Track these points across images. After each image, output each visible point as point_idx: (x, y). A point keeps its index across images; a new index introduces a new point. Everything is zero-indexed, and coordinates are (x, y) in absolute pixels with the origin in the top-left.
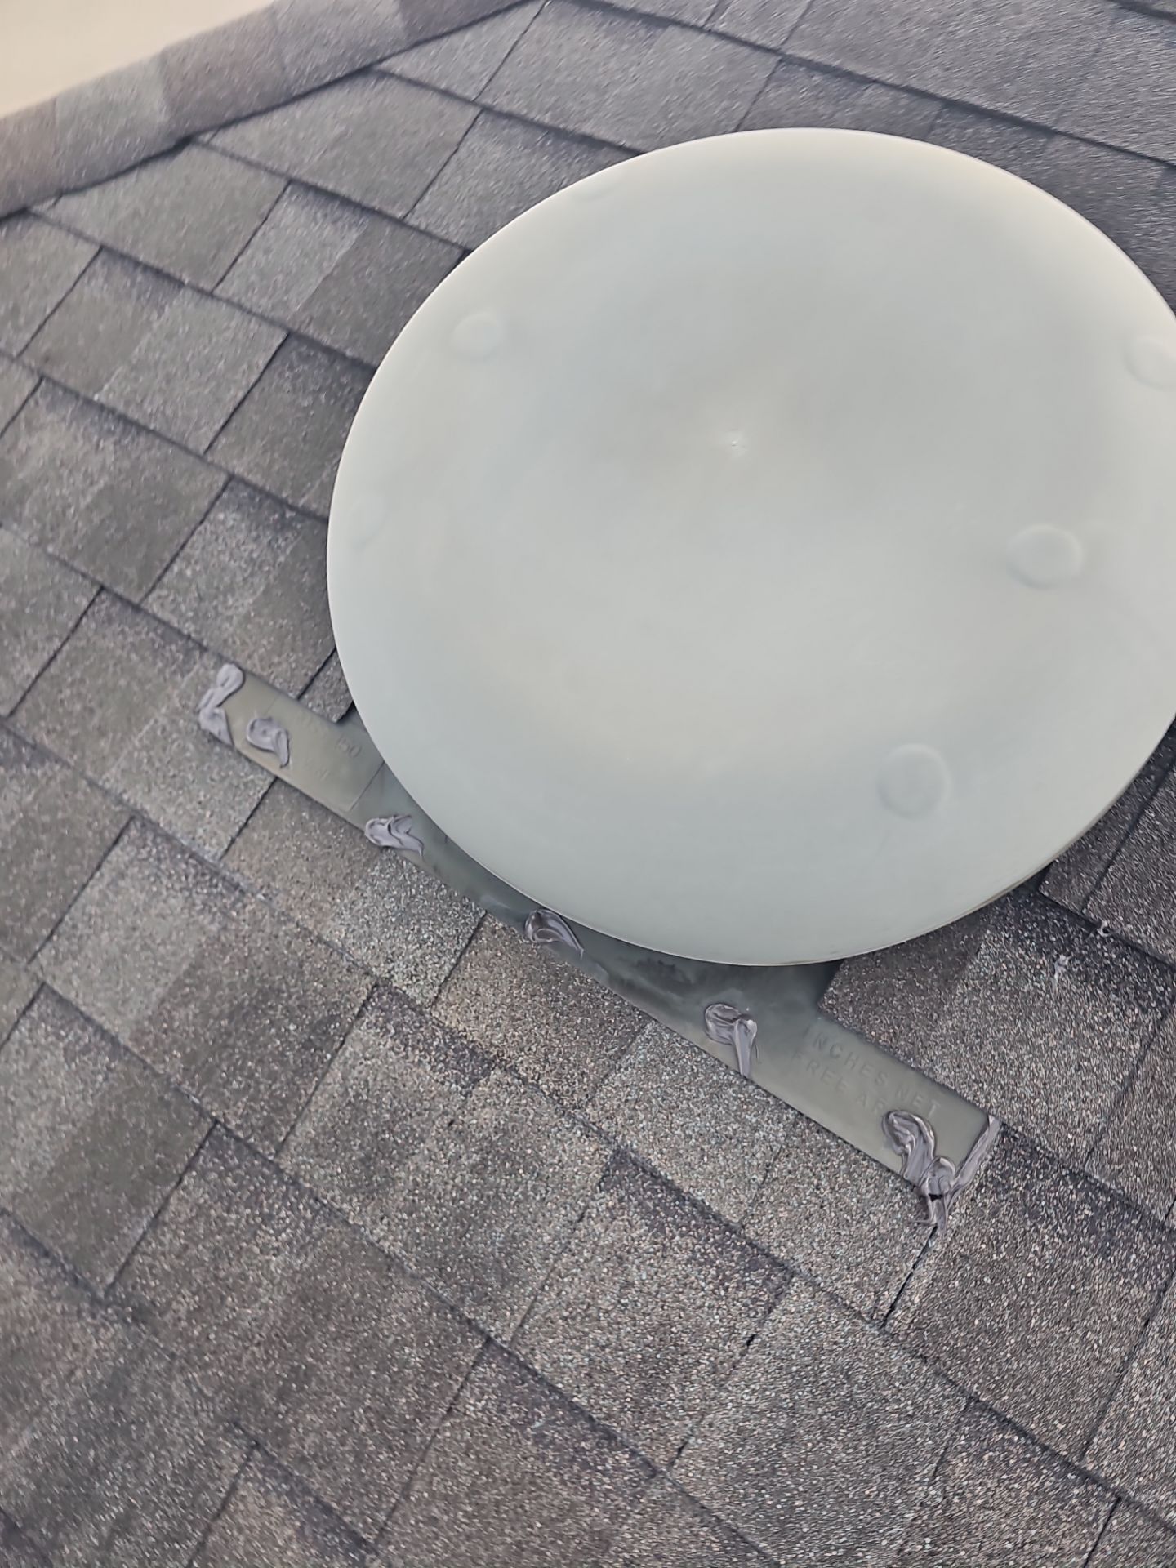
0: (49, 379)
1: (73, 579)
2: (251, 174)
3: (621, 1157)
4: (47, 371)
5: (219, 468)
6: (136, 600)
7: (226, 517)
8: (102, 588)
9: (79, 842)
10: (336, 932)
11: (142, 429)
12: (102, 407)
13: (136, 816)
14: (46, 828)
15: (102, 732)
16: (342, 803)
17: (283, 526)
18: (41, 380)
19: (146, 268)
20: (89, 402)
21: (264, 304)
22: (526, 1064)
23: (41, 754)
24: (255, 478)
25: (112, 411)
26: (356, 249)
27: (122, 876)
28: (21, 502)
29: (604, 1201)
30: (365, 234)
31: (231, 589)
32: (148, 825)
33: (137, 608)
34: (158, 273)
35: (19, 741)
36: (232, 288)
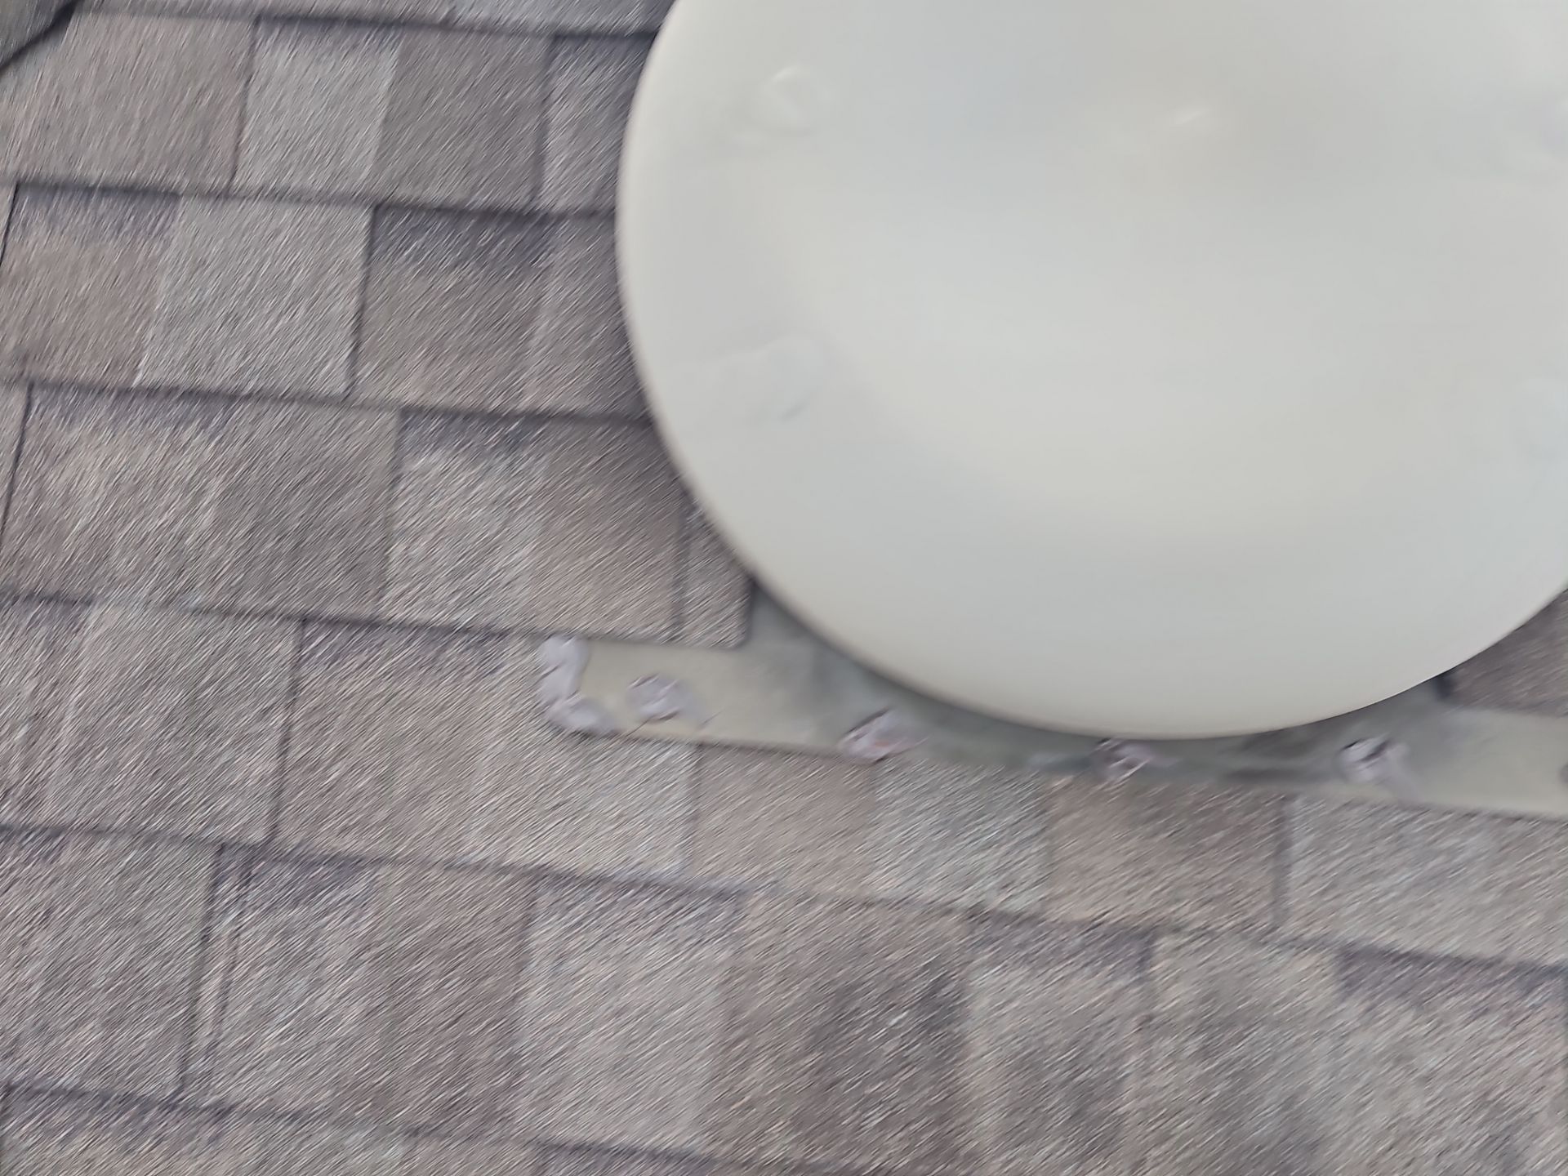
0: (44, 384)
1: (247, 629)
2: (189, 29)
3: (1350, 955)
4: (34, 370)
5: (381, 406)
6: (366, 611)
7: (428, 463)
8: (305, 621)
9: (475, 946)
10: (885, 883)
11: (232, 398)
12: (151, 392)
13: (538, 875)
14: (417, 953)
15: (419, 798)
16: (800, 733)
17: (513, 444)
18: (31, 388)
19: (106, 190)
20: (124, 392)
21: (315, 181)
22: (1192, 914)
23: (348, 866)
24: (440, 399)
25: (170, 391)
26: (402, 76)
27: (562, 958)
28: (103, 558)
29: (1354, 1008)
30: (403, 57)
31: (490, 548)
32: (561, 879)
33: (372, 624)
34: (131, 192)
35: (306, 863)
36: (254, 174)
